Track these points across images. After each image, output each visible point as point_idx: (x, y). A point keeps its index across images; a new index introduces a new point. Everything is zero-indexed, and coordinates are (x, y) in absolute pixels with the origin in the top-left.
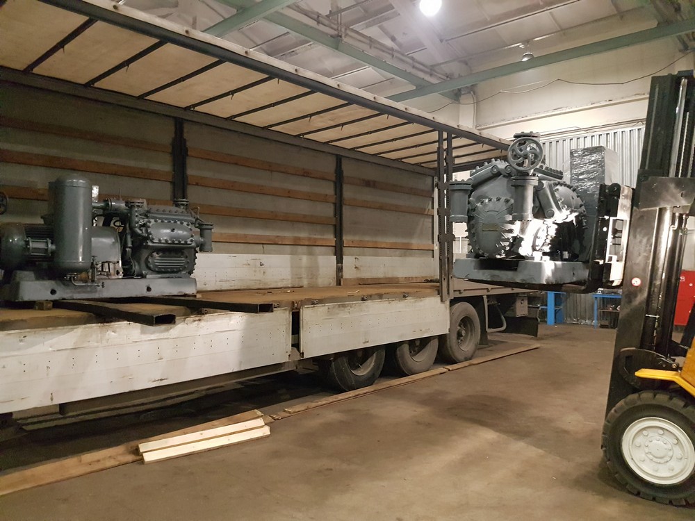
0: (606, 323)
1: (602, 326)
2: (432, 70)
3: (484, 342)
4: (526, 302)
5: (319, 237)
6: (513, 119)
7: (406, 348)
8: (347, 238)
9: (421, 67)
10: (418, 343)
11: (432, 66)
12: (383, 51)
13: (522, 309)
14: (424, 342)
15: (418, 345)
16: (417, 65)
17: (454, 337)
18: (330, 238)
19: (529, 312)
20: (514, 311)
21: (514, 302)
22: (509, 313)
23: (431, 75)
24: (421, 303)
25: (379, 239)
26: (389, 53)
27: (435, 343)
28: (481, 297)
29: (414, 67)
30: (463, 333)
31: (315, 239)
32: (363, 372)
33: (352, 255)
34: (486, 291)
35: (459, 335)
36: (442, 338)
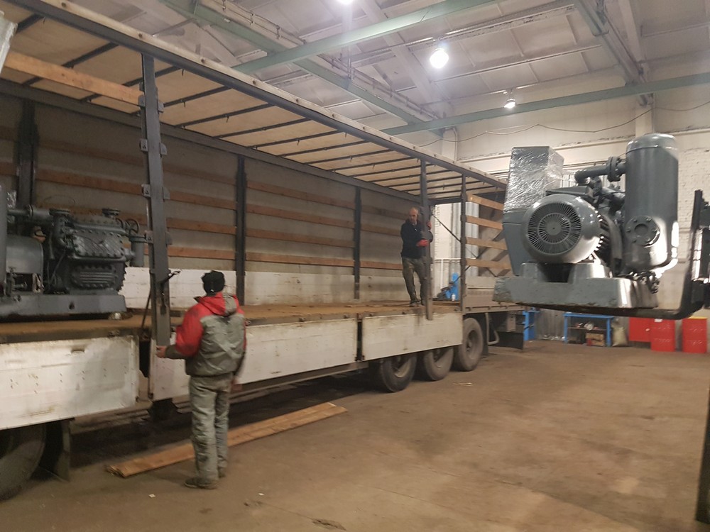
0: (574, 339)
1: (571, 342)
2: (422, 107)
3: (485, 353)
4: (514, 319)
5: (342, 258)
6: (491, 154)
7: (431, 355)
8: (363, 260)
9: (414, 106)
10: (439, 352)
11: (422, 105)
12: (384, 92)
13: (511, 326)
14: (443, 351)
15: (439, 353)
16: (411, 104)
17: (464, 347)
18: (350, 260)
19: (516, 327)
20: (505, 326)
21: (505, 319)
22: (501, 329)
23: (421, 113)
24: (443, 318)
25: (387, 261)
26: (388, 93)
27: (451, 352)
28: (484, 314)
29: (408, 106)
30: (470, 344)
31: (339, 260)
32: (402, 374)
33: (366, 275)
34: (487, 309)
35: (468, 346)
36: (456, 348)
